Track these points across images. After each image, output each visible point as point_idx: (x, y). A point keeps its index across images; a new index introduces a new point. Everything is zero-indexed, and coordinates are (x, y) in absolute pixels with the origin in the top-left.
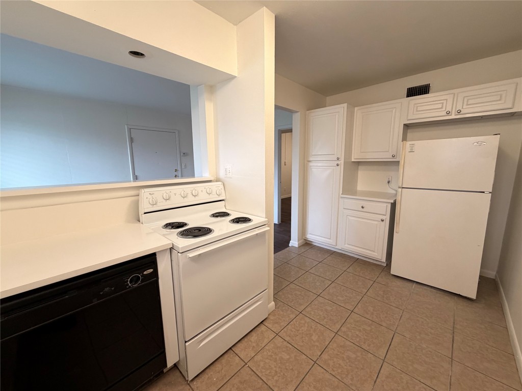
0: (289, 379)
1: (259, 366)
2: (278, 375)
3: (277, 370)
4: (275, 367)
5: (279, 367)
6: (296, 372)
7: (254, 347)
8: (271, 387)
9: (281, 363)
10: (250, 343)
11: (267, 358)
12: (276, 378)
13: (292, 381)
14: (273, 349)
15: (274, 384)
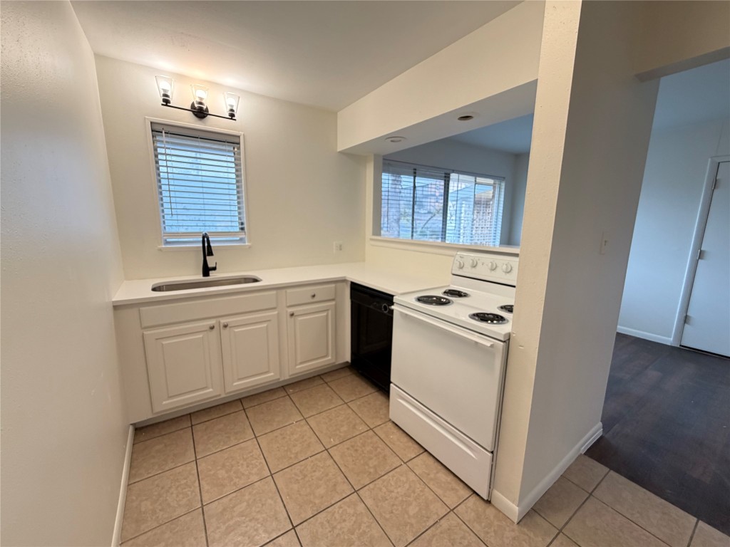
0: (380, 504)
1: (402, 475)
2: (387, 493)
3: (393, 494)
4: (398, 493)
5: (397, 498)
6: (388, 516)
7: (429, 475)
8: (375, 482)
9: (402, 501)
10: (435, 471)
11: (410, 486)
12: (384, 490)
13: (377, 507)
14: (423, 497)
15: (377, 486)
